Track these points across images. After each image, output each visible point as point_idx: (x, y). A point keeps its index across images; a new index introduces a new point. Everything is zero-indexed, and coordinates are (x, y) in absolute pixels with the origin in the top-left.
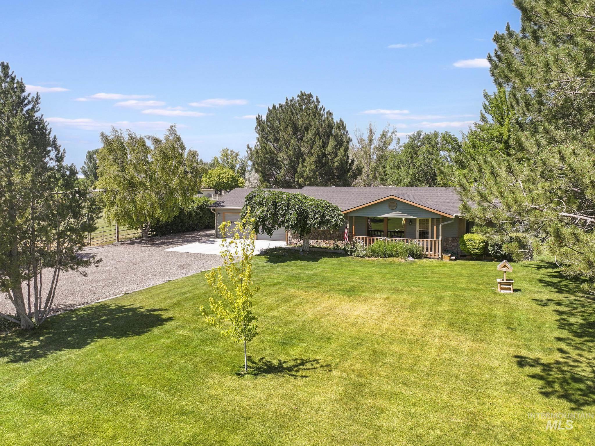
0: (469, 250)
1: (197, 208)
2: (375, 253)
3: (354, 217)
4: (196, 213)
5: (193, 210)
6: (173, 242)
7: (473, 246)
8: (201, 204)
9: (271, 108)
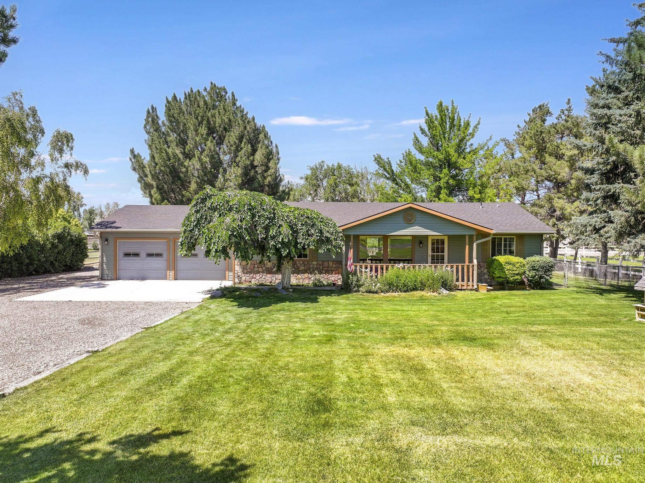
0: (508, 276)
1: (54, 236)
2: (391, 287)
3: (352, 237)
4: (53, 244)
5: (48, 240)
6: (24, 289)
7: (513, 271)
8: (59, 231)
9: (170, 99)
